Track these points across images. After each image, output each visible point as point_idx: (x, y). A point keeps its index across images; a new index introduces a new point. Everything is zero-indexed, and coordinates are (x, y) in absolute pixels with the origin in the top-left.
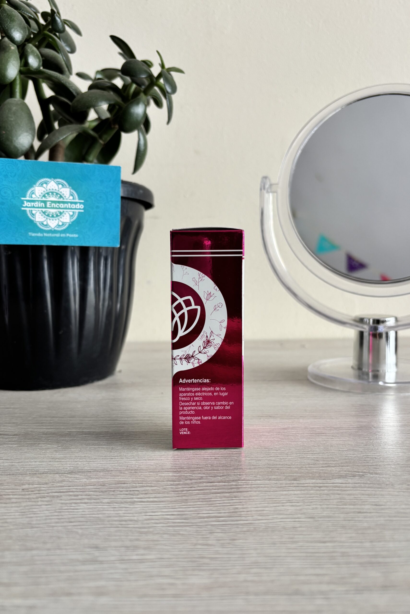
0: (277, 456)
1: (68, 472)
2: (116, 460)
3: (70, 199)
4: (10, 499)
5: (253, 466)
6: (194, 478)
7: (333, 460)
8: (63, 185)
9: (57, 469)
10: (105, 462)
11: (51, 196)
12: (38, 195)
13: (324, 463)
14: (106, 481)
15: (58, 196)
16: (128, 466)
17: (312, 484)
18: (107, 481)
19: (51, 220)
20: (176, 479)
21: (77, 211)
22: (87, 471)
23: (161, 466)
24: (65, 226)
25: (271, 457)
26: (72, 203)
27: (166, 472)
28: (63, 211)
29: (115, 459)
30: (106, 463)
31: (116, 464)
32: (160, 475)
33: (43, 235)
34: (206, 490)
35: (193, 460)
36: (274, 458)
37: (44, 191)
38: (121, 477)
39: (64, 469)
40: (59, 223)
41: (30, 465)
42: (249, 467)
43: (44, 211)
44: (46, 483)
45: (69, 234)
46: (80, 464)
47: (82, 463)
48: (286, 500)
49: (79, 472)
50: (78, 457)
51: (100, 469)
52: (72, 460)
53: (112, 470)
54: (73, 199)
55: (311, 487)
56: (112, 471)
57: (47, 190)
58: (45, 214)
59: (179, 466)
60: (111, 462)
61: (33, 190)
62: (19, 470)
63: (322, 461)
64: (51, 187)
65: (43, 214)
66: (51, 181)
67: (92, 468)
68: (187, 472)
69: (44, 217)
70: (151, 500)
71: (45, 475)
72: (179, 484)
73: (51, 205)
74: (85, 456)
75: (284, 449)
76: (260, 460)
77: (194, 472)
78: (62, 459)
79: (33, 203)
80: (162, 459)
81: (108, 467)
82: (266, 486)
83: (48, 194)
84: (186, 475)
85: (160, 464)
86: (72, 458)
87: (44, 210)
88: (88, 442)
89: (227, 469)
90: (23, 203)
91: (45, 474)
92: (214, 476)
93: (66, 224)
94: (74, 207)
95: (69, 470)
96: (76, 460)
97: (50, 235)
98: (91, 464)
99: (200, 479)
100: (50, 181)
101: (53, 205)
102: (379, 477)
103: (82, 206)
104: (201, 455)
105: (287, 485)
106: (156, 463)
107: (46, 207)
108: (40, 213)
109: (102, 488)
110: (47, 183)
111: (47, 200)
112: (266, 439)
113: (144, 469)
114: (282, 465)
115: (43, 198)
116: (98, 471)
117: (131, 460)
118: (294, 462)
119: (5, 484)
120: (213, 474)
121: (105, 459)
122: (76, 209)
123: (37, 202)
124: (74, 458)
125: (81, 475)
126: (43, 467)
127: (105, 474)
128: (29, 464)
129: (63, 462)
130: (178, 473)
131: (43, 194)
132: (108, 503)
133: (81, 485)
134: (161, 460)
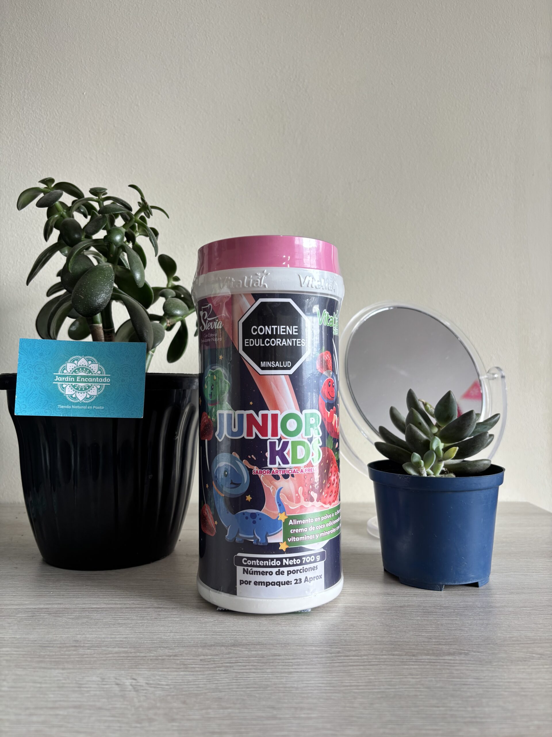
17: (427, 659)
77: (333, 647)
120: (347, 649)
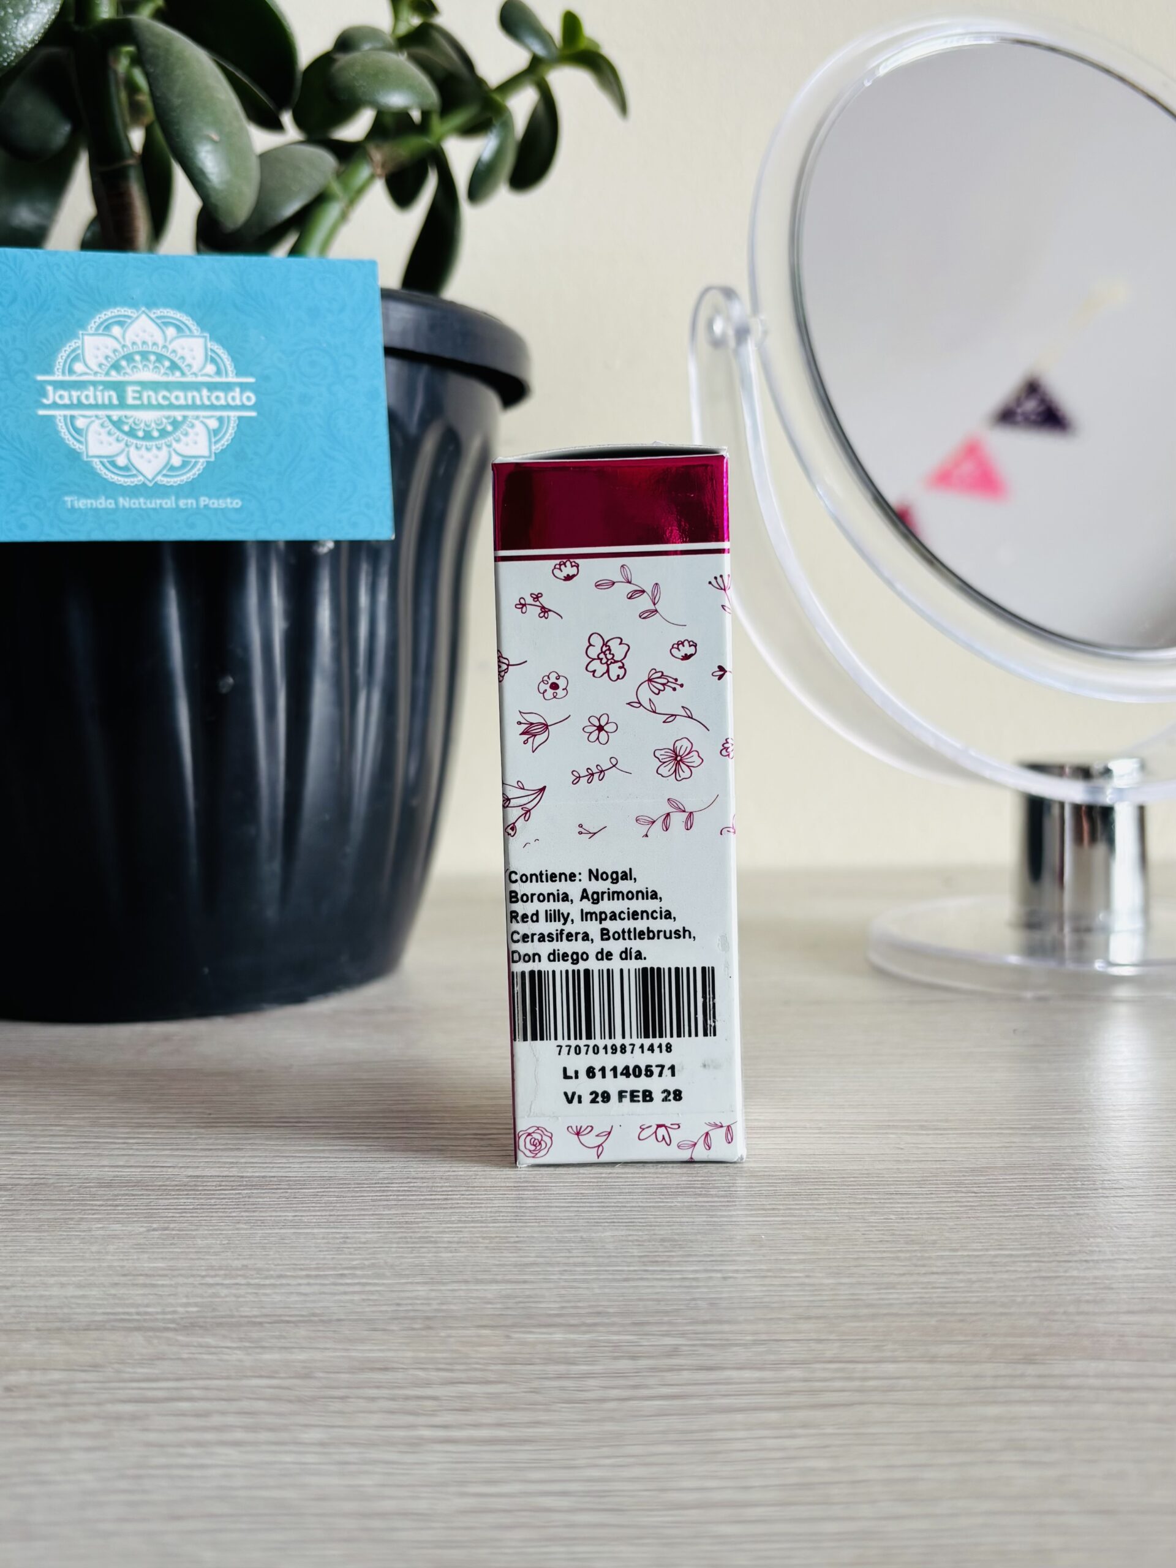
1: (178, 1324)
2: (356, 1281)
3: (206, 375)
8: (179, 329)
9: (138, 1314)
10: (316, 1289)
11: (140, 366)
12: (93, 364)
15: (163, 366)
19: (143, 449)
21: (234, 415)
24: (190, 470)
25: (933, 1273)
26: (212, 387)
28: (185, 418)
33: (116, 501)
37: (115, 351)
39: (164, 1313)
40: (170, 458)
41: (41, 1297)
43: (115, 418)
45: (210, 497)
46: (225, 1297)
47: (234, 1291)
49: (220, 1325)
52: (198, 1280)
54: (218, 372)
57: (124, 346)
58: (120, 429)
61: (78, 348)
64: (137, 336)
65: (114, 430)
66: (137, 318)
67: (265, 1311)
69: (118, 440)
71: (94, 1334)
73: (140, 398)
74: (245, 1267)
75: (979, 1246)
76: (892, 1286)
79: (79, 393)
83: (129, 358)
86: (199, 1273)
87: (115, 414)
90: (42, 393)
91: (96, 1329)
93: (196, 463)
94: (222, 402)
95: (182, 1319)
96: (210, 1280)
97: (141, 503)
98: (264, 1294)
100: (135, 315)
101: (149, 397)
103: (250, 398)
107: (122, 405)
108: (102, 425)
110: (125, 322)
111: (126, 378)
112: (912, 1210)
115: (113, 373)
116: (288, 1322)
117: (411, 1283)
121: (317, 1276)
122: (228, 407)
123: (92, 388)
124: (204, 1273)
126: (87, 1306)
129: (163, 1286)
131: (112, 362)
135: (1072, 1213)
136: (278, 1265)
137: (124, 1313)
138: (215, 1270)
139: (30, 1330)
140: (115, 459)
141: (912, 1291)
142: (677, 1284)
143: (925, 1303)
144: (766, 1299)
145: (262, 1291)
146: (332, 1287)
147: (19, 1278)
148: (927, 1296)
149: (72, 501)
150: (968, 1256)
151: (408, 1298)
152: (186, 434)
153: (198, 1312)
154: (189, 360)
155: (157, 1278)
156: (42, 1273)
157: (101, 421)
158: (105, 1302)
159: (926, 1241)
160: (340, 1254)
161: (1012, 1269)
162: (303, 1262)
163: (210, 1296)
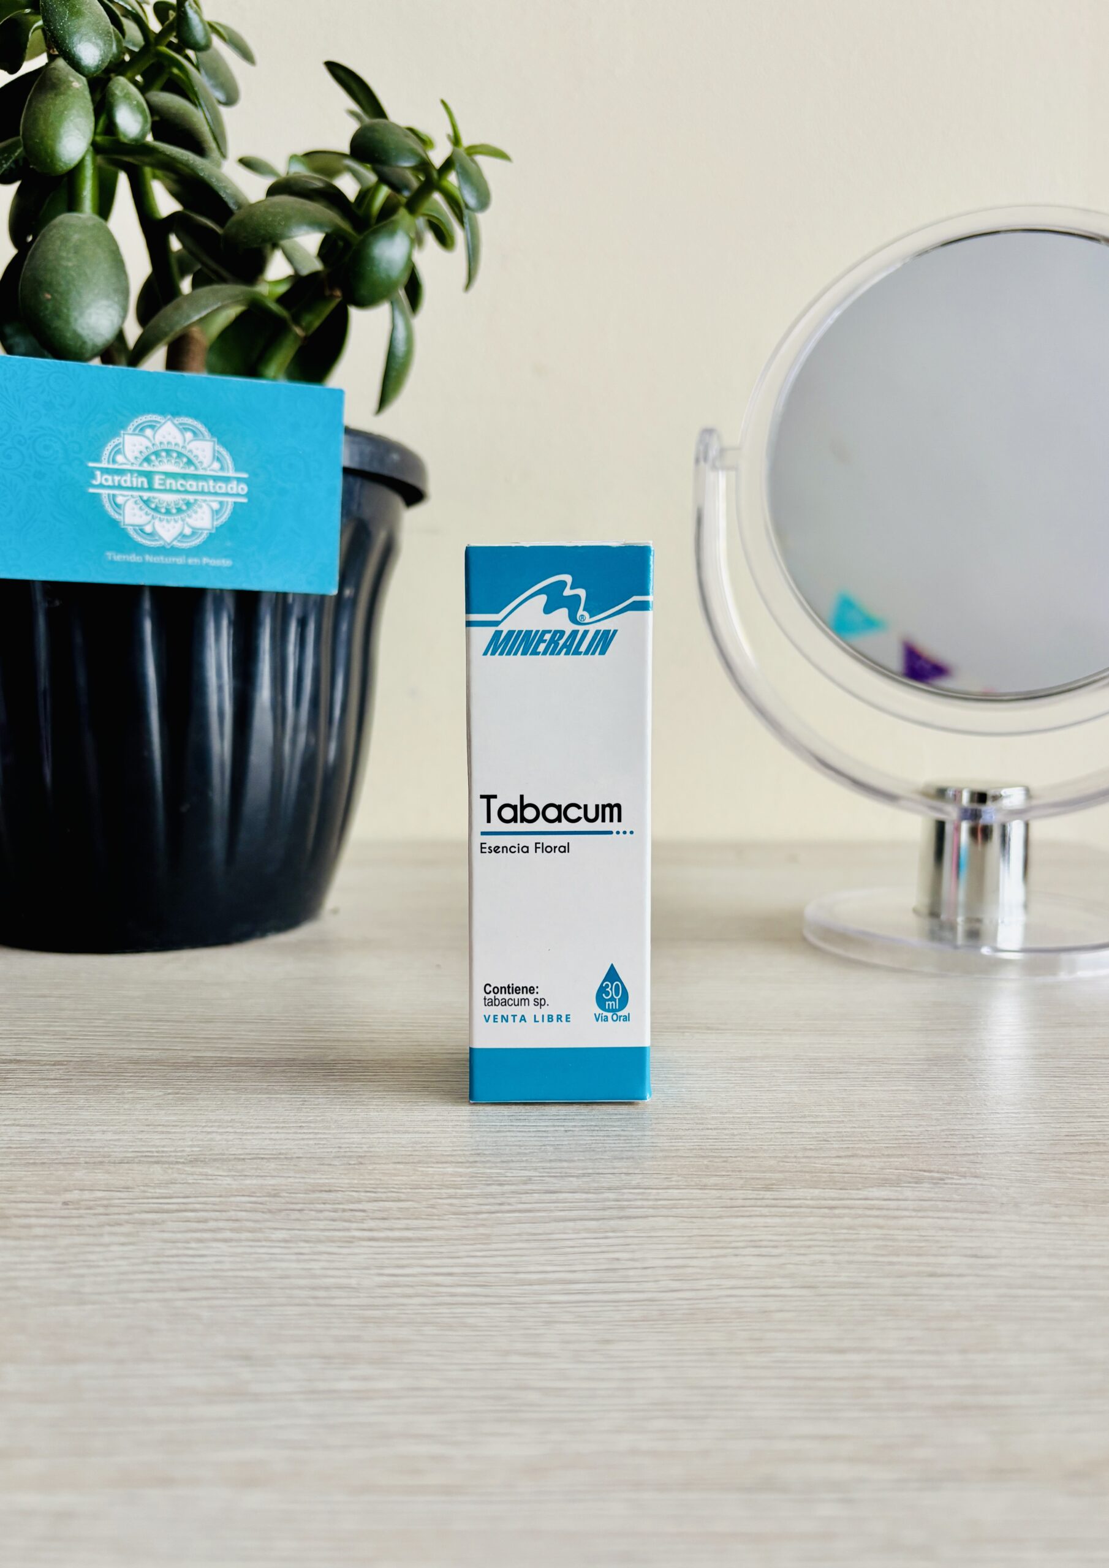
0: (721, 1127)
1: (186, 1159)
2: (311, 1131)
3: (213, 470)
4: (29, 1227)
5: (662, 1151)
6: (510, 1181)
7: (866, 1139)
8: (195, 433)
9: (157, 1152)
10: (283, 1136)
11: (165, 461)
12: (130, 456)
13: (841, 1146)
14: (281, 1185)
15: (182, 461)
16: (340, 1147)
17: (812, 1199)
18: (287, 1185)
19: (165, 521)
20: (462, 1181)
21: (231, 500)
22: (235, 1158)
23: (425, 1148)
24: (198, 538)
25: (711, 1129)
26: (216, 479)
27: (437, 1163)
28: (196, 500)
29: (309, 1128)
30: (286, 1140)
31: (311, 1142)
32: (422, 1171)
33: (144, 559)
34: (539, 1211)
35: (508, 1134)
36: (714, 1132)
37: (147, 448)
38: (323, 1174)
39: (175, 1151)
40: (183, 528)
41: (89, 1140)
42: (650, 1154)
43: (145, 498)
44: (127, 1188)
45: (210, 557)
46: (219, 1141)
47: (224, 1137)
48: (746, 1241)
49: (215, 1160)
50: (215, 1121)
51: (269, 1153)
52: (200, 1129)
53: (301, 1155)
54: (222, 469)
55: (808, 1207)
56: (301, 1159)
57: (153, 445)
58: (149, 506)
59: (473, 1150)
60: (297, 1135)
61: (119, 444)
62: (59, 1152)
63: (839, 1141)
64: (164, 437)
65: (144, 507)
66: (164, 423)
67: (247, 1151)
68: (493, 1165)
69: (147, 514)
70: (397, 1234)
71: (126, 1166)
72: (471, 1196)
73: (164, 484)
74: (232, 1121)
76: (680, 1137)
77: (512, 1165)
78: (173, 1126)
79: (119, 478)
80: (429, 1129)
81: (290, 1149)
82: (695, 1203)
83: (157, 454)
84: (488, 1171)
85: (424, 1143)
86: (199, 1124)
87: (146, 495)
88: (242, 1084)
89: (595, 1158)
90: (94, 477)
91: (127, 1163)
92: (562, 1177)
93: (202, 533)
94: (223, 491)
95: (189, 1155)
96: (209, 1130)
97: (160, 559)
98: (246, 1139)
99: (525, 1183)
100: (163, 421)
101: (171, 484)
102: (982, 1185)
103: (243, 488)
104: (529, 1122)
105: (748, 1203)
106: (413, 1140)
107: (151, 488)
108: (136, 502)
109: (270, 1202)
110: (155, 426)
111: (155, 469)
113: (382, 1155)
114: (737, 1149)
115: (145, 464)
116: (262, 1158)
117: (351, 1132)
118: (766, 1144)
119: (20, 1189)
120: (559, 1170)
121: (283, 1127)
122: (227, 494)
123: (129, 475)
124: (203, 1124)
125: (218, 1168)
126: (121, 1146)
127: (280, 1167)
128: (87, 1137)
129: (175, 1133)
130: (468, 1167)
131: (144, 456)
132: (286, 1241)
133: (218, 1194)
134: (428, 1133)
135: (806, 1089)
136: (256, 1119)
137: (148, 1152)
138: (212, 1122)
139: (80, 1163)
140: (144, 527)
141: (692, 1141)
142: (533, 1134)
143: (701, 1149)
144: (593, 1146)
145: (244, 1137)
146: (295, 1135)
147: (72, 1127)
148: (703, 1144)
149: (112, 556)
150: (733, 1117)
151: (348, 1143)
152: (196, 512)
153: (199, 1151)
154: (201, 458)
155: (171, 1127)
156: (89, 1124)
157: (135, 499)
158: (134, 1144)
159: (706, 1107)
160: (300, 1112)
161: (761, 1126)
162: (273, 1118)
163: (208, 1141)
